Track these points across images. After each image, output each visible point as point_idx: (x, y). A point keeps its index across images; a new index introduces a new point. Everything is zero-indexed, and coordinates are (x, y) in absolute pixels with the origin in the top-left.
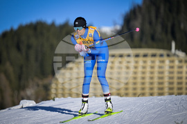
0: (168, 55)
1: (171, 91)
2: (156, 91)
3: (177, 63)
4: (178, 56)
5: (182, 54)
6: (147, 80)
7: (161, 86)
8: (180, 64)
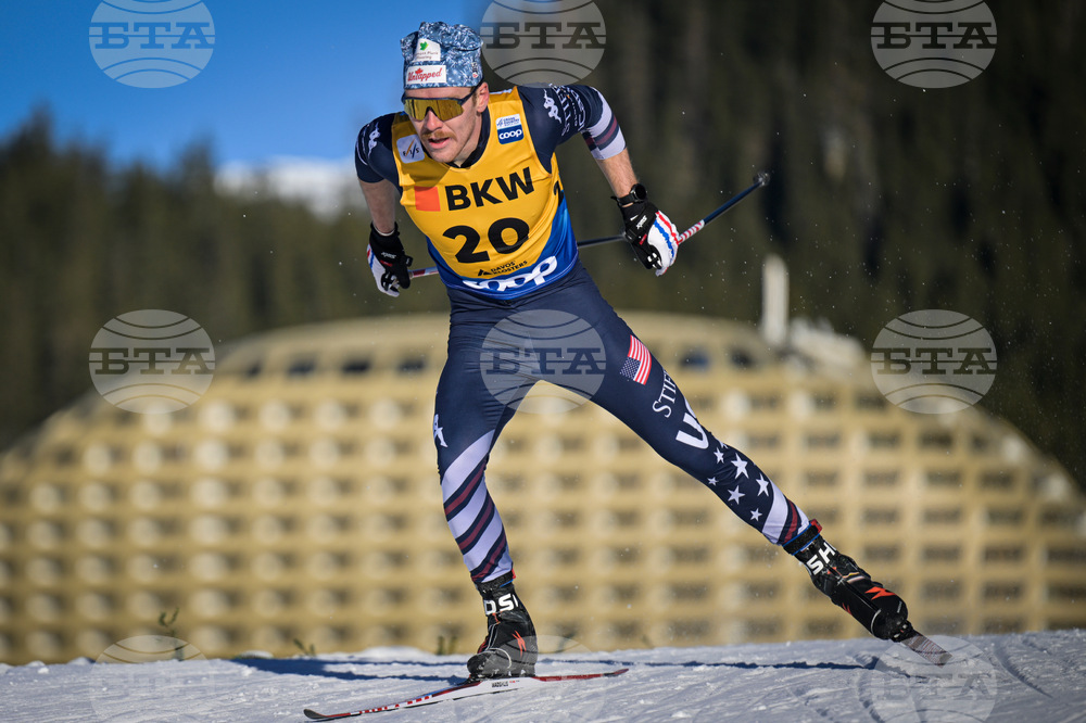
0: (743, 360)
1: (763, 609)
2: (656, 606)
3: (799, 411)
4: (809, 362)
5: (834, 352)
6: (598, 533)
7: (690, 573)
8: (826, 422)
